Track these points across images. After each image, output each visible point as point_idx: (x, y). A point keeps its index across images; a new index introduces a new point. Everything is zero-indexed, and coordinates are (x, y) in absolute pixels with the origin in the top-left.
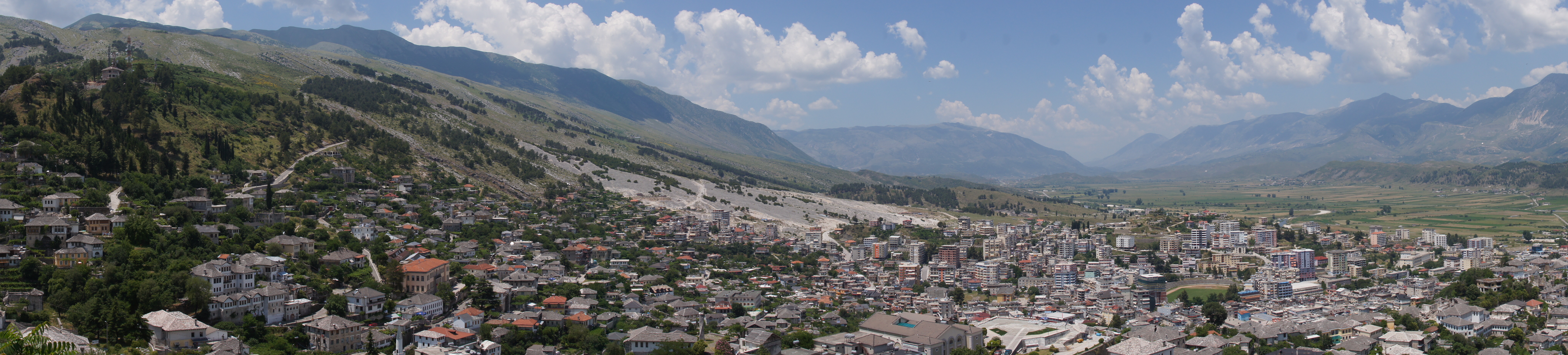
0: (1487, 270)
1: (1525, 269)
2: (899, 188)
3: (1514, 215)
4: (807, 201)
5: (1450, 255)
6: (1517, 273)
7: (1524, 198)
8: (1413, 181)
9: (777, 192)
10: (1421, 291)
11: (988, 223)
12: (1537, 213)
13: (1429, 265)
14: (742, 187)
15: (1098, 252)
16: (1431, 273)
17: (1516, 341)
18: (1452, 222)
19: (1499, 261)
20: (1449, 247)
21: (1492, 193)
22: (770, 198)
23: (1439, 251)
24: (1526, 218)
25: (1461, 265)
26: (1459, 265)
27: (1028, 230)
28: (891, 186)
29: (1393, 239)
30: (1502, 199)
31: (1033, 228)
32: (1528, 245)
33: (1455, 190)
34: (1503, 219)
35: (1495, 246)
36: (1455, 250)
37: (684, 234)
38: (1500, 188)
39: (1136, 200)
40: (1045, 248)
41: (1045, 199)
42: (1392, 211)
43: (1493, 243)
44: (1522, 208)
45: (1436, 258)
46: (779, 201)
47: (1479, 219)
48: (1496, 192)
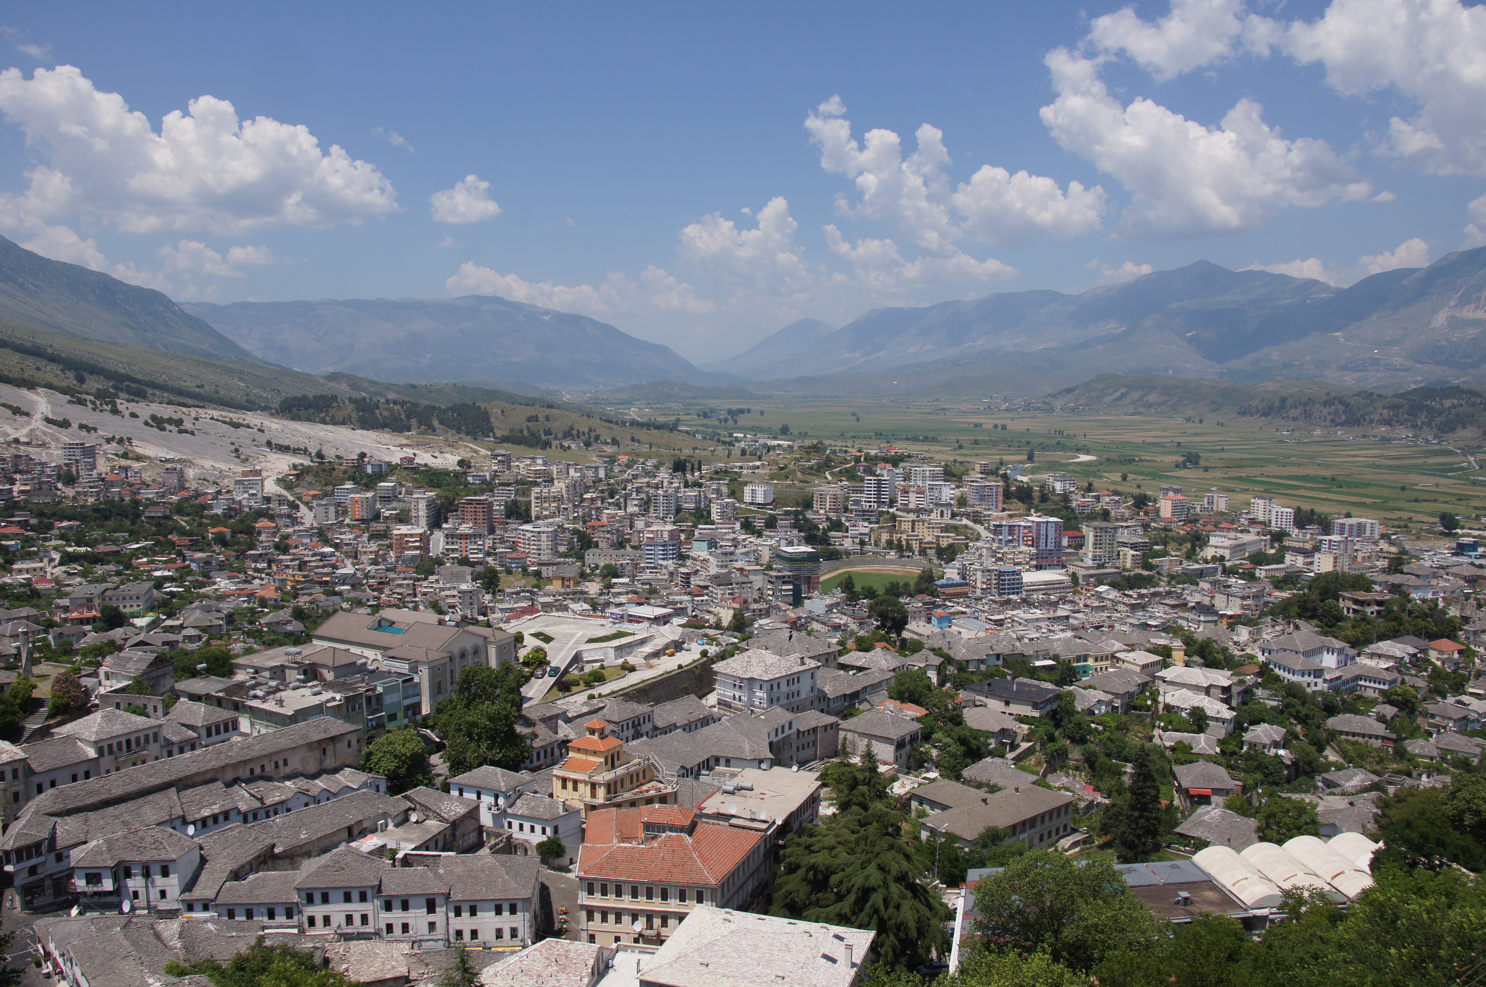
0: (1361, 577)
1: (1434, 582)
2: (395, 403)
3: (1426, 483)
4: (236, 426)
5: (1297, 545)
6: (1417, 588)
7: (1450, 453)
8: (1242, 413)
9: (184, 409)
10: (1239, 601)
11: (540, 461)
12: (1474, 483)
13: (1259, 559)
14: (119, 401)
15: (715, 509)
16: (1260, 572)
17: (1401, 709)
18: (1306, 488)
19: (1384, 563)
20: (1296, 531)
21: (1386, 440)
22: (170, 421)
23: (1279, 537)
24: (1448, 490)
25: (1316, 563)
26: (1312, 563)
27: (602, 474)
28: (383, 400)
29: (1198, 510)
30: (1405, 452)
31: (612, 470)
32: (1447, 539)
33: (1318, 432)
34: (1403, 489)
35: (1383, 536)
36: (1308, 536)
37: (7, 487)
38: (1404, 432)
39: (780, 426)
40: (629, 502)
41: (634, 423)
42: (1202, 463)
43: (1379, 529)
44: (1442, 471)
45: (1272, 547)
46: (188, 425)
47: (1357, 485)
48: (1395, 439)
